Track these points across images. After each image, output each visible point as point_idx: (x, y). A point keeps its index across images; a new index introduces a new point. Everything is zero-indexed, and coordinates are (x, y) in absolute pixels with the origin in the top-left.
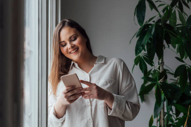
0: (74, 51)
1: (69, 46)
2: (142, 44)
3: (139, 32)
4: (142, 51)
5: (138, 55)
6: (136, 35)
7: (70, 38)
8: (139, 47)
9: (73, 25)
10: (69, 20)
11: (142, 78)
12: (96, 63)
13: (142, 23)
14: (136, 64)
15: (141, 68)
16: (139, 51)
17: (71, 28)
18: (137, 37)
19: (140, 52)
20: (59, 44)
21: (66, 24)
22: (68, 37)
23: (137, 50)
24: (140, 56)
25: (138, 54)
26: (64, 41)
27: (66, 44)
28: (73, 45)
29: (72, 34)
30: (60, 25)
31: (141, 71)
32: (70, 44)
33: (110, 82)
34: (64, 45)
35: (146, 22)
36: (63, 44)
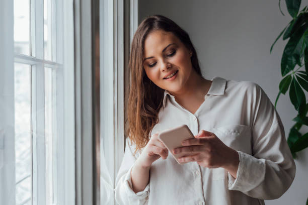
0: (172, 75)
1: (161, 65)
2: (295, 52)
3: (289, 28)
4: (294, 67)
5: (287, 75)
6: (283, 34)
7: (164, 50)
8: (289, 59)
9: (168, 26)
10: (159, 16)
11: (295, 119)
12: (208, 93)
13: (297, 10)
14: (283, 91)
15: (293, 99)
16: (289, 66)
17: (165, 33)
18: (284, 39)
19: (292, 68)
20: (143, 62)
21: (156, 24)
22: (160, 48)
23: (286, 65)
24: (290, 76)
25: (287, 73)
26: (152, 57)
27: (155, 63)
28: (169, 65)
29: (167, 43)
30: (145, 27)
31: (293, 107)
32: (164, 61)
33: (237, 131)
34: (152, 64)
35: (304, 10)
36: (151, 62)
